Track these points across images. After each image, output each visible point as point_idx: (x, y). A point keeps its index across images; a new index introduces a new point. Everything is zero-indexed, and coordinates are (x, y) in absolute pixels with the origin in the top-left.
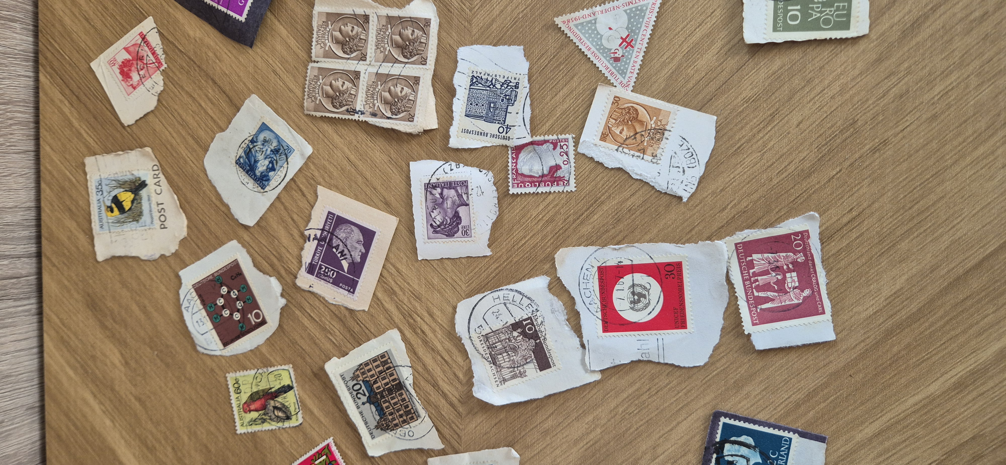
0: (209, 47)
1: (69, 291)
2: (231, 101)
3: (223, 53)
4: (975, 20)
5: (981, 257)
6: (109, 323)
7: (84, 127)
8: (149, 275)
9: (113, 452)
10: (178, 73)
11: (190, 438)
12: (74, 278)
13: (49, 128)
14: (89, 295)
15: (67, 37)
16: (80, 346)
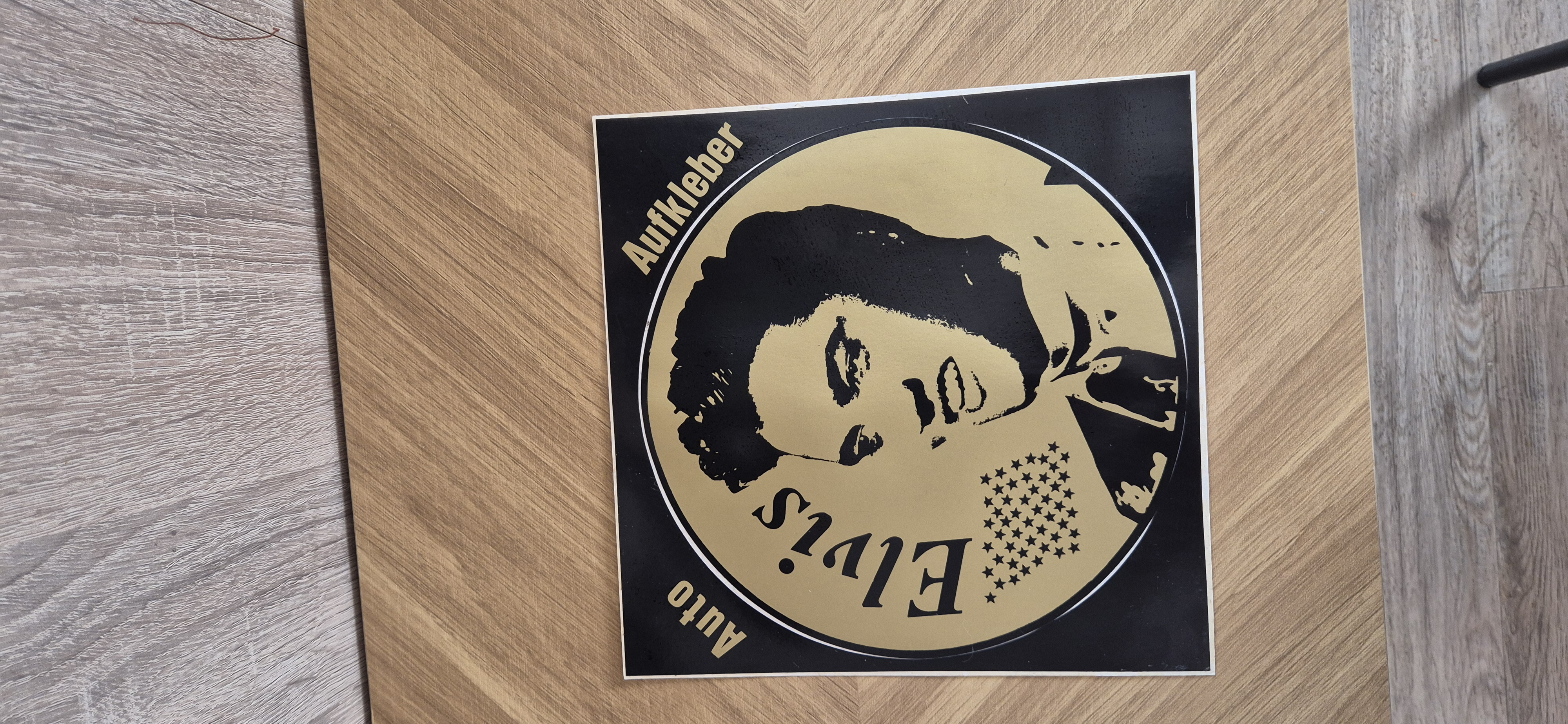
0: (534, 220)
1: (386, 497)
2: (565, 273)
3: (552, 225)
4: (1277, 142)
5: (1309, 349)
6: (439, 525)
7: (392, 316)
8: (485, 468)
9: (455, 669)
10: (500, 249)
11: (548, 637)
12: (392, 481)
13: (347, 321)
14: (411, 499)
15: (362, 221)
16: (405, 556)
